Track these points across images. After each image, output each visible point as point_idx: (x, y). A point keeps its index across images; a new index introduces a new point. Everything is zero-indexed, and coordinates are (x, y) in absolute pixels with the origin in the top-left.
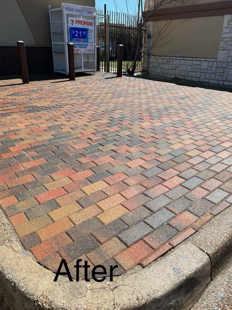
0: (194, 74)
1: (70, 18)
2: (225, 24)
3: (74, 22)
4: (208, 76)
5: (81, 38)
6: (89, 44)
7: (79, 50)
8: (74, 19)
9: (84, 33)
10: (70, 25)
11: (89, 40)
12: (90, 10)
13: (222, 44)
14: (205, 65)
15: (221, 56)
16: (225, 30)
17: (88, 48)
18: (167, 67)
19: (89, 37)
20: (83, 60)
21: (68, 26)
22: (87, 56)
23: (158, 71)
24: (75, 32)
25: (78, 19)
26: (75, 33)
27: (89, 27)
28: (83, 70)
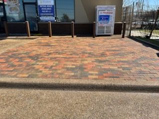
11: (110, 20)
12: (112, 7)
20: (105, 29)
21: (98, 15)
28: (105, 34)
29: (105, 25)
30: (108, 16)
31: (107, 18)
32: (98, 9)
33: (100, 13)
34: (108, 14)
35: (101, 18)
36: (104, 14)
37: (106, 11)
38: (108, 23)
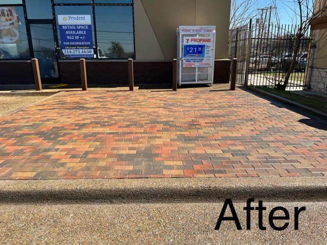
1: (185, 38)
3: (190, 40)
5: (196, 53)
6: (205, 59)
7: (192, 64)
8: (190, 38)
9: (200, 49)
10: (185, 43)
11: (206, 55)
12: (209, 29)
19: (206, 52)
20: (197, 73)
21: (182, 45)
22: (202, 69)
24: (189, 48)
25: (194, 38)
26: (190, 50)
27: (206, 44)
28: (196, 82)
29: (197, 64)
30: (202, 47)
31: (198, 50)
32: (181, 33)
33: (184, 41)
34: (201, 43)
35: (189, 50)
37: (198, 37)
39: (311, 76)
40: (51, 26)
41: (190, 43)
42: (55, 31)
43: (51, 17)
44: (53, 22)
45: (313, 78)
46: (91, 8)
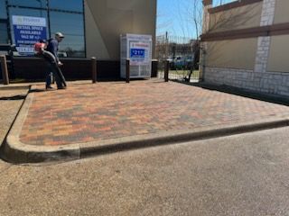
0: (237, 82)
1: (131, 43)
2: (259, 44)
3: (135, 45)
4: (248, 84)
6: (145, 59)
7: (137, 63)
9: (141, 52)
11: (145, 57)
13: (257, 59)
14: (245, 75)
15: (258, 68)
16: (259, 49)
17: (145, 61)
18: (217, 76)
19: (145, 54)
21: (129, 48)
22: (143, 67)
23: (211, 78)
25: (137, 43)
27: (146, 48)
28: (139, 76)
29: (139, 63)
30: (143, 50)
31: (139, 53)
32: (128, 40)
33: (130, 46)
34: (143, 48)
35: (133, 52)
36: (138, 48)
37: (140, 43)
38: (142, 60)
39: (204, 72)
40: (5, 25)
41: (135, 47)
42: (9, 30)
43: (5, 17)
44: (7, 21)
45: (206, 74)
46: (45, 12)
